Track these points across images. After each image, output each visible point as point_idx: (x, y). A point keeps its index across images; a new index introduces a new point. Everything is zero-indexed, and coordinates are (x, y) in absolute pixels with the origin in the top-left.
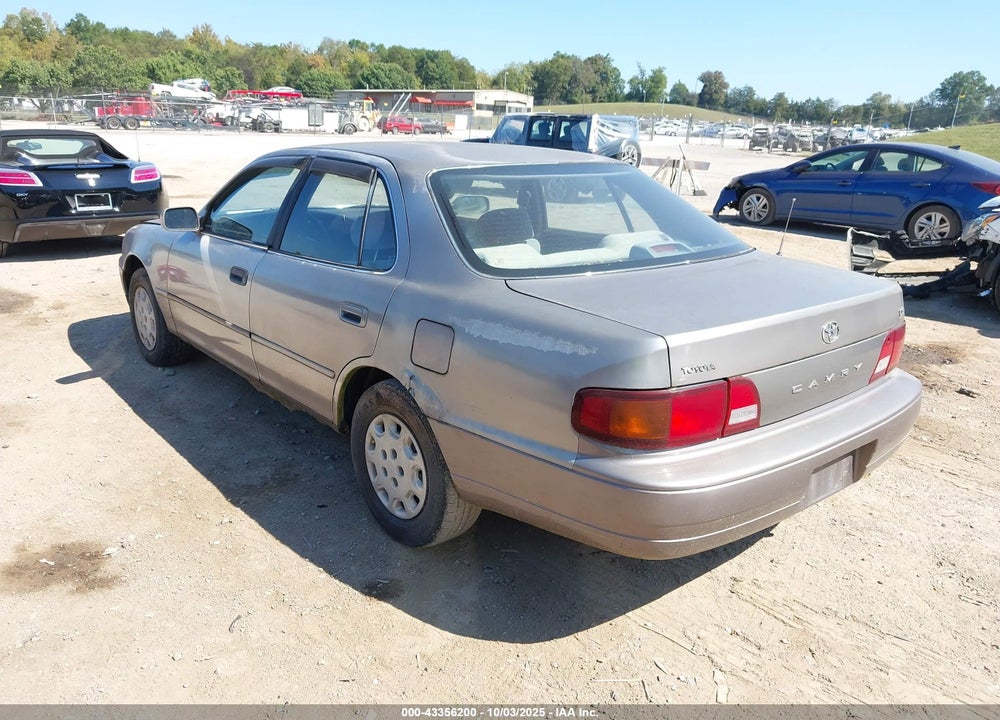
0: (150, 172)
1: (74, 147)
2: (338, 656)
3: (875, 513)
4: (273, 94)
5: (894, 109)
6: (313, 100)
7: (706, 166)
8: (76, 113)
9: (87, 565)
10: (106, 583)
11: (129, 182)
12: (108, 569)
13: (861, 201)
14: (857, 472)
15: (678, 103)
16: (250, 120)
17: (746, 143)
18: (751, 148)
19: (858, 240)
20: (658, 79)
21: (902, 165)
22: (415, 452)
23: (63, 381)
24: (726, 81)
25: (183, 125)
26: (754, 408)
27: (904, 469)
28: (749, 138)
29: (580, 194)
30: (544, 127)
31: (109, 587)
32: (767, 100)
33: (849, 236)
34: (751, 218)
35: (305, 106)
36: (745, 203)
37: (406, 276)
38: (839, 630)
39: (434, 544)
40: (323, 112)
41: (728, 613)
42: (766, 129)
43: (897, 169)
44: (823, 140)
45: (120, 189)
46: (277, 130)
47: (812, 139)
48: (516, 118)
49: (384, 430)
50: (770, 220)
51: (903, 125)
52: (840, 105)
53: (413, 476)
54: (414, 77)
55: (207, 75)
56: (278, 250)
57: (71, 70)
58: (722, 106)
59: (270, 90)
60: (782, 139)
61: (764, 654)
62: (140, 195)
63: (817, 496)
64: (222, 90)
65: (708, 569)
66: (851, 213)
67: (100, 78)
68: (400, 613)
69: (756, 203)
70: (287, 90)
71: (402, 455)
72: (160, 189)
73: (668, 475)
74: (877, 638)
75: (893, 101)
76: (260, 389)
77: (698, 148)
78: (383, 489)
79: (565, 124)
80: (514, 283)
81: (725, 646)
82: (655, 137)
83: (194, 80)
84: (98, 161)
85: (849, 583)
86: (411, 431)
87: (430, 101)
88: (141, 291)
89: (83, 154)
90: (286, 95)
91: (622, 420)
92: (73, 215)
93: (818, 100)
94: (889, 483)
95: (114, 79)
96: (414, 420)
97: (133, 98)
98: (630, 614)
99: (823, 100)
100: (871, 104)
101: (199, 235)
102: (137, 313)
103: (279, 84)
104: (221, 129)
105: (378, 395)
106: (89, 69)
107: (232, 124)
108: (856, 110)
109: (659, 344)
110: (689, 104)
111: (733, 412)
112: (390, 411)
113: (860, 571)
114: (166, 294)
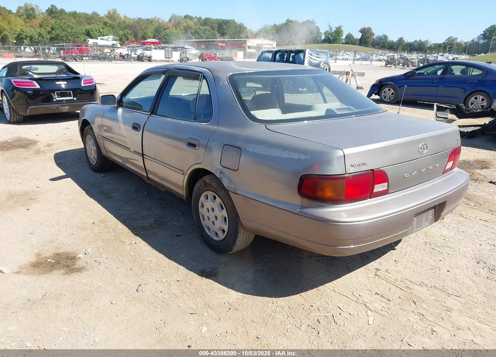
0: (90, 81)
1: (54, 69)
2: (188, 303)
3: (446, 239)
4: (147, 42)
5: (459, 45)
6: (167, 45)
7: (363, 74)
8: (51, 54)
9: (69, 262)
10: (79, 270)
11: (81, 85)
12: (79, 264)
13: (442, 90)
14: (437, 217)
15: (349, 44)
16: (136, 56)
17: (384, 63)
18: (386, 66)
19: (440, 109)
20: (338, 32)
21: (462, 72)
22: (223, 208)
23: (53, 180)
24: (373, 32)
25: (104, 59)
26: (386, 184)
27: (461, 219)
28: (385, 61)
29: (300, 89)
30: (282, 56)
31: (81, 272)
32: (394, 41)
33: (435, 107)
34: (386, 100)
35: (163, 48)
36: (383, 92)
37: (218, 124)
38: (428, 293)
39: (232, 252)
40: (172, 51)
41: (374, 284)
42: (394, 56)
43: (460, 74)
44: (422, 61)
45: (76, 89)
46: (149, 61)
47: (417, 60)
48: (268, 52)
49: (208, 199)
50: (395, 101)
51: (463, 53)
52: (431, 43)
53: (222, 220)
54: (216, 33)
55: (115, 34)
56: (156, 114)
57: (49, 33)
58: (371, 45)
59: (146, 41)
60: (402, 61)
61: (391, 303)
62: (86, 91)
63: (417, 228)
64: (123, 41)
65: (364, 265)
66: (436, 96)
67: (63, 37)
68: (216, 283)
69: (388, 92)
70: (154, 40)
71: (216, 210)
72: (95, 89)
73: (345, 216)
74: (446, 296)
75: (458, 41)
76: (148, 182)
77: (360, 66)
78: (208, 227)
79: (292, 54)
80: (270, 126)
81: (373, 299)
82: (337, 61)
83: (109, 37)
84: (65, 76)
85: (433, 271)
86: (221, 199)
87: (225, 45)
88: (89, 136)
89: (58, 72)
90: (153, 43)
91: (322, 190)
92: (54, 102)
93: (420, 41)
94: (454, 226)
95: (70, 37)
96: (222, 193)
97: (79, 46)
98: (326, 285)
99: (423, 41)
100: (447, 43)
101: (117, 108)
102: (87, 147)
103: (150, 38)
104: (122, 60)
105: (205, 182)
106: (58, 32)
107: (128, 58)
108: (440, 45)
109: (340, 153)
110: (354, 44)
111: (376, 186)
112: (210, 189)
113: (439, 266)
114: (101, 137)
